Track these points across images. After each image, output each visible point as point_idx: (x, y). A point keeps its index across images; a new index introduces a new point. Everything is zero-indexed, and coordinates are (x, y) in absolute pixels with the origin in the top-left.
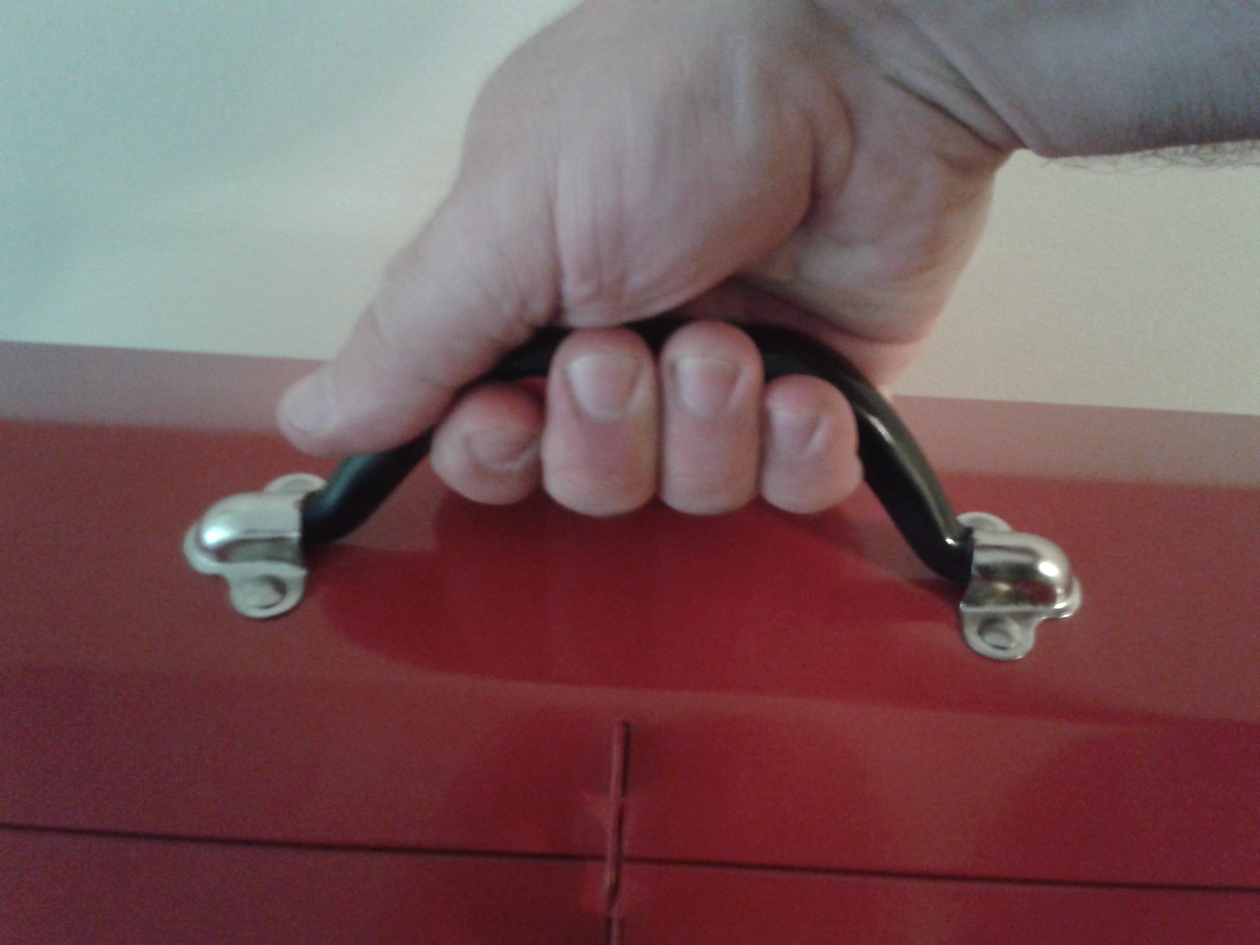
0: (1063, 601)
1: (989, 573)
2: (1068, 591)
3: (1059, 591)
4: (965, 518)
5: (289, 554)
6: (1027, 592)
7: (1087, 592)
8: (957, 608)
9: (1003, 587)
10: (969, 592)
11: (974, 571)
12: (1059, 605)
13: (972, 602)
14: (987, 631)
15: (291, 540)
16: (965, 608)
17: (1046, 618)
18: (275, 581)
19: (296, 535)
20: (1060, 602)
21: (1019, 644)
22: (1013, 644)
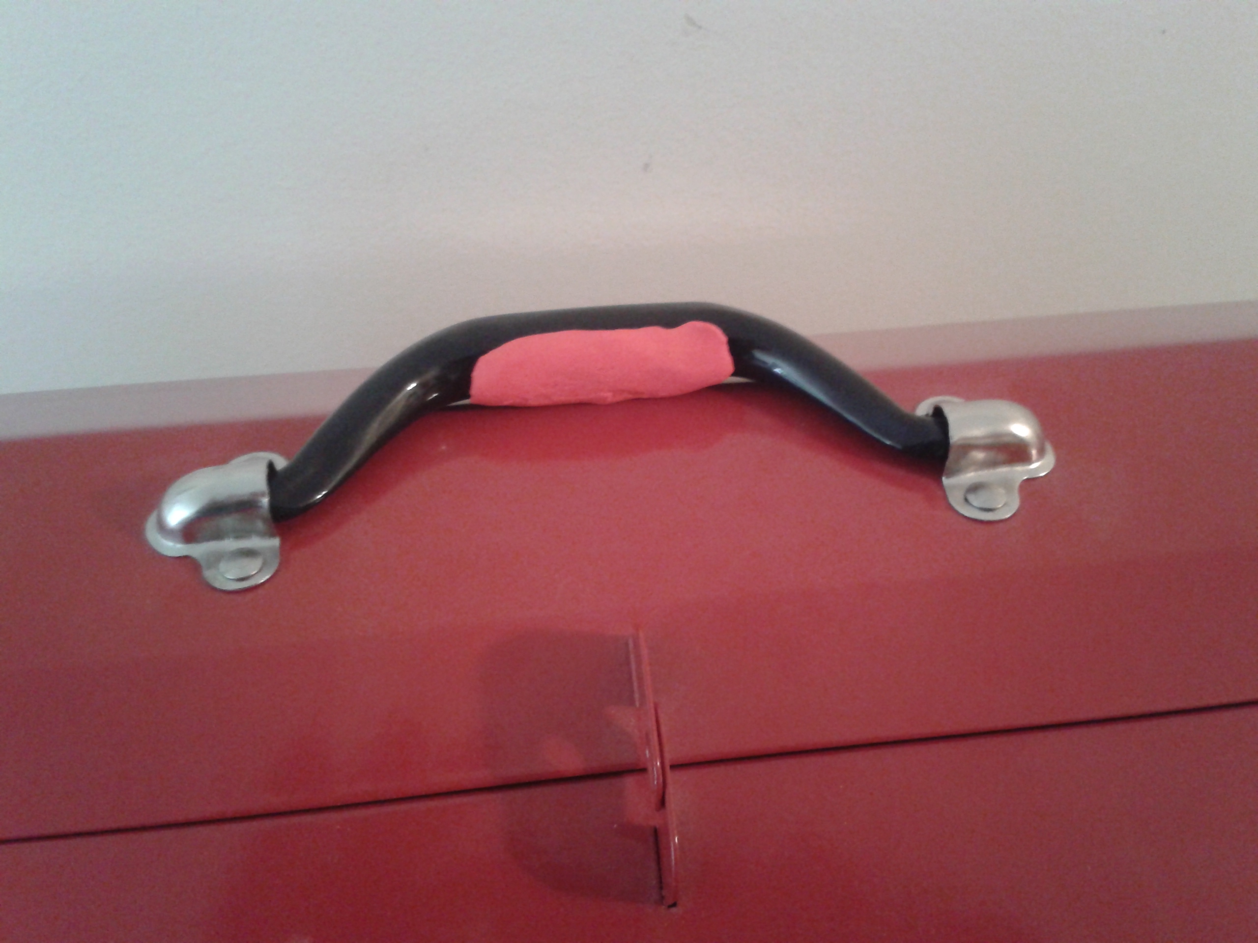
0: (1038, 461)
1: (967, 447)
2: (1041, 452)
3: (1034, 452)
5: (261, 524)
6: (1003, 456)
7: (1057, 448)
8: (940, 483)
10: (949, 463)
12: (1034, 466)
13: (952, 473)
14: (971, 498)
15: (261, 507)
16: (946, 481)
17: (1025, 478)
18: (249, 553)
19: (265, 501)
20: (1035, 461)
21: (1006, 504)
22: (999, 505)
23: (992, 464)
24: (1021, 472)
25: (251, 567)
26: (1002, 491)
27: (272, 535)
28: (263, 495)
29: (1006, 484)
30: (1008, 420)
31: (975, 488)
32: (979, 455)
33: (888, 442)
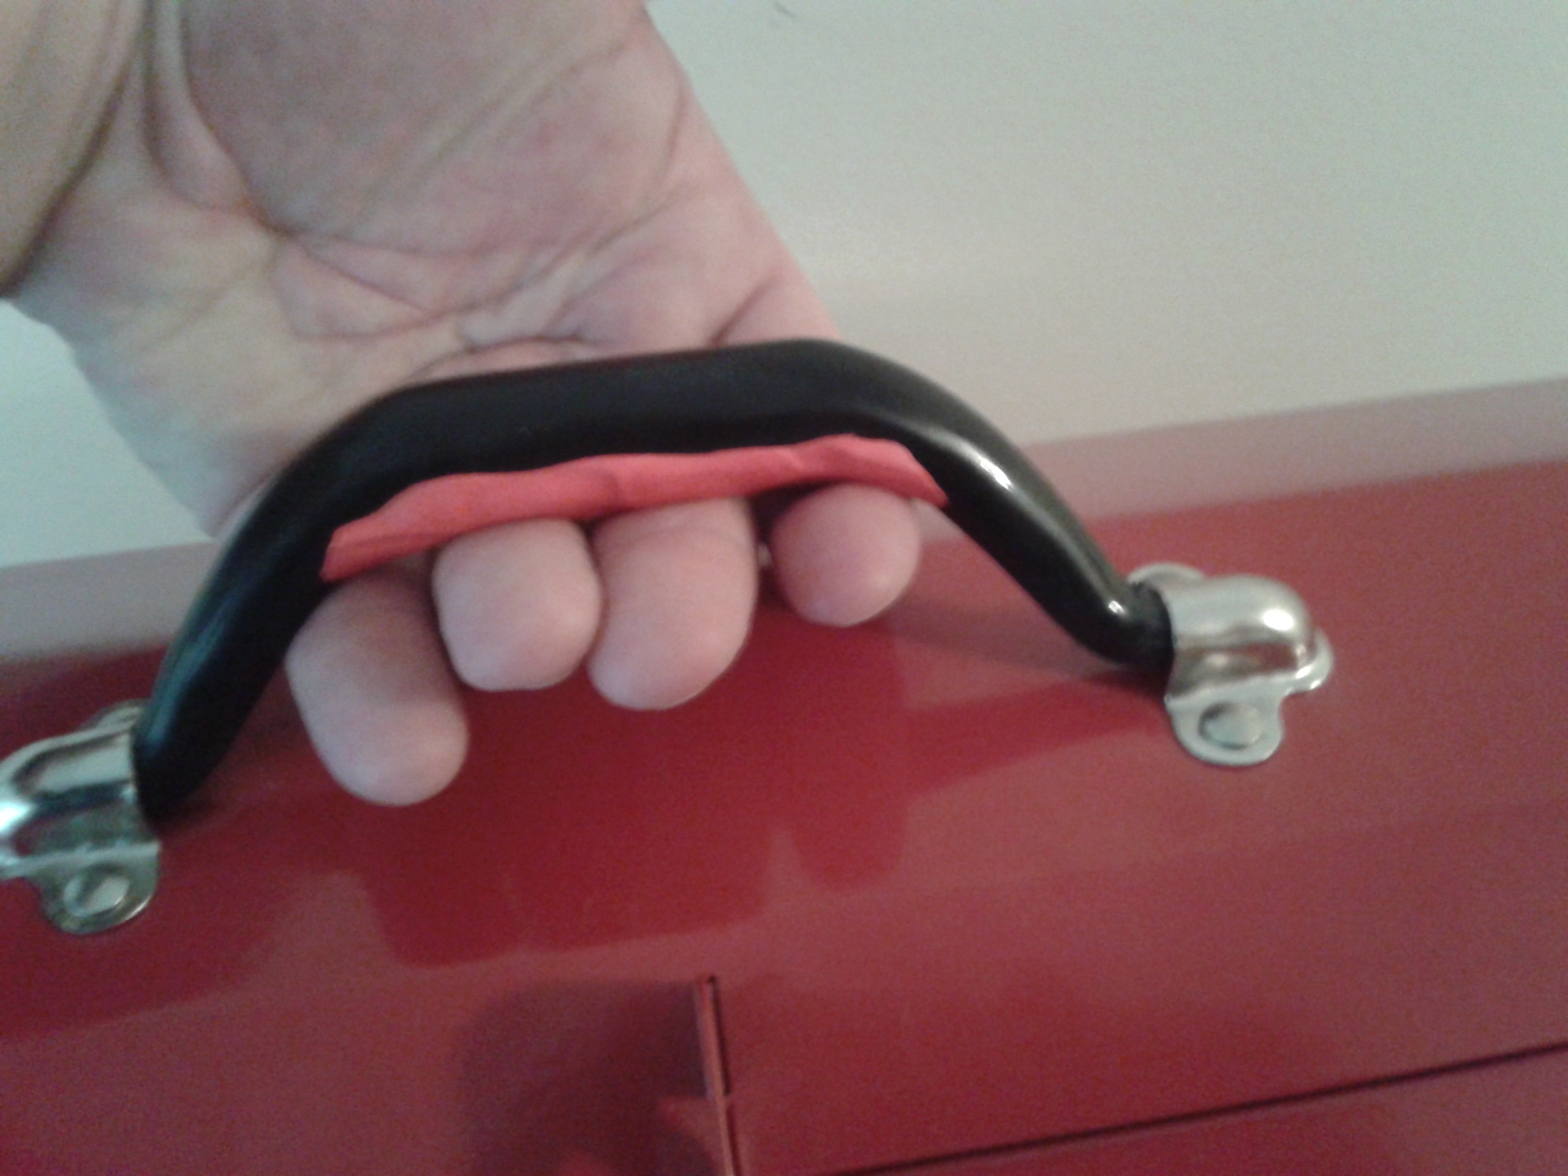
0: (1308, 664)
2: (1312, 649)
3: (1300, 650)
5: (126, 824)
6: (1254, 661)
8: (1163, 705)
10: (1173, 679)
11: (1177, 645)
12: (1303, 672)
13: (1184, 688)
14: (1211, 727)
15: (122, 800)
16: (1172, 702)
17: (1288, 691)
18: (112, 870)
19: (129, 792)
20: (1303, 666)
21: (1263, 737)
22: (1253, 739)
23: (1237, 673)
24: (1281, 684)
25: (114, 893)
26: (1252, 713)
27: (147, 839)
28: (123, 783)
29: (1261, 705)
30: (1259, 607)
31: (1213, 713)
32: (1219, 661)
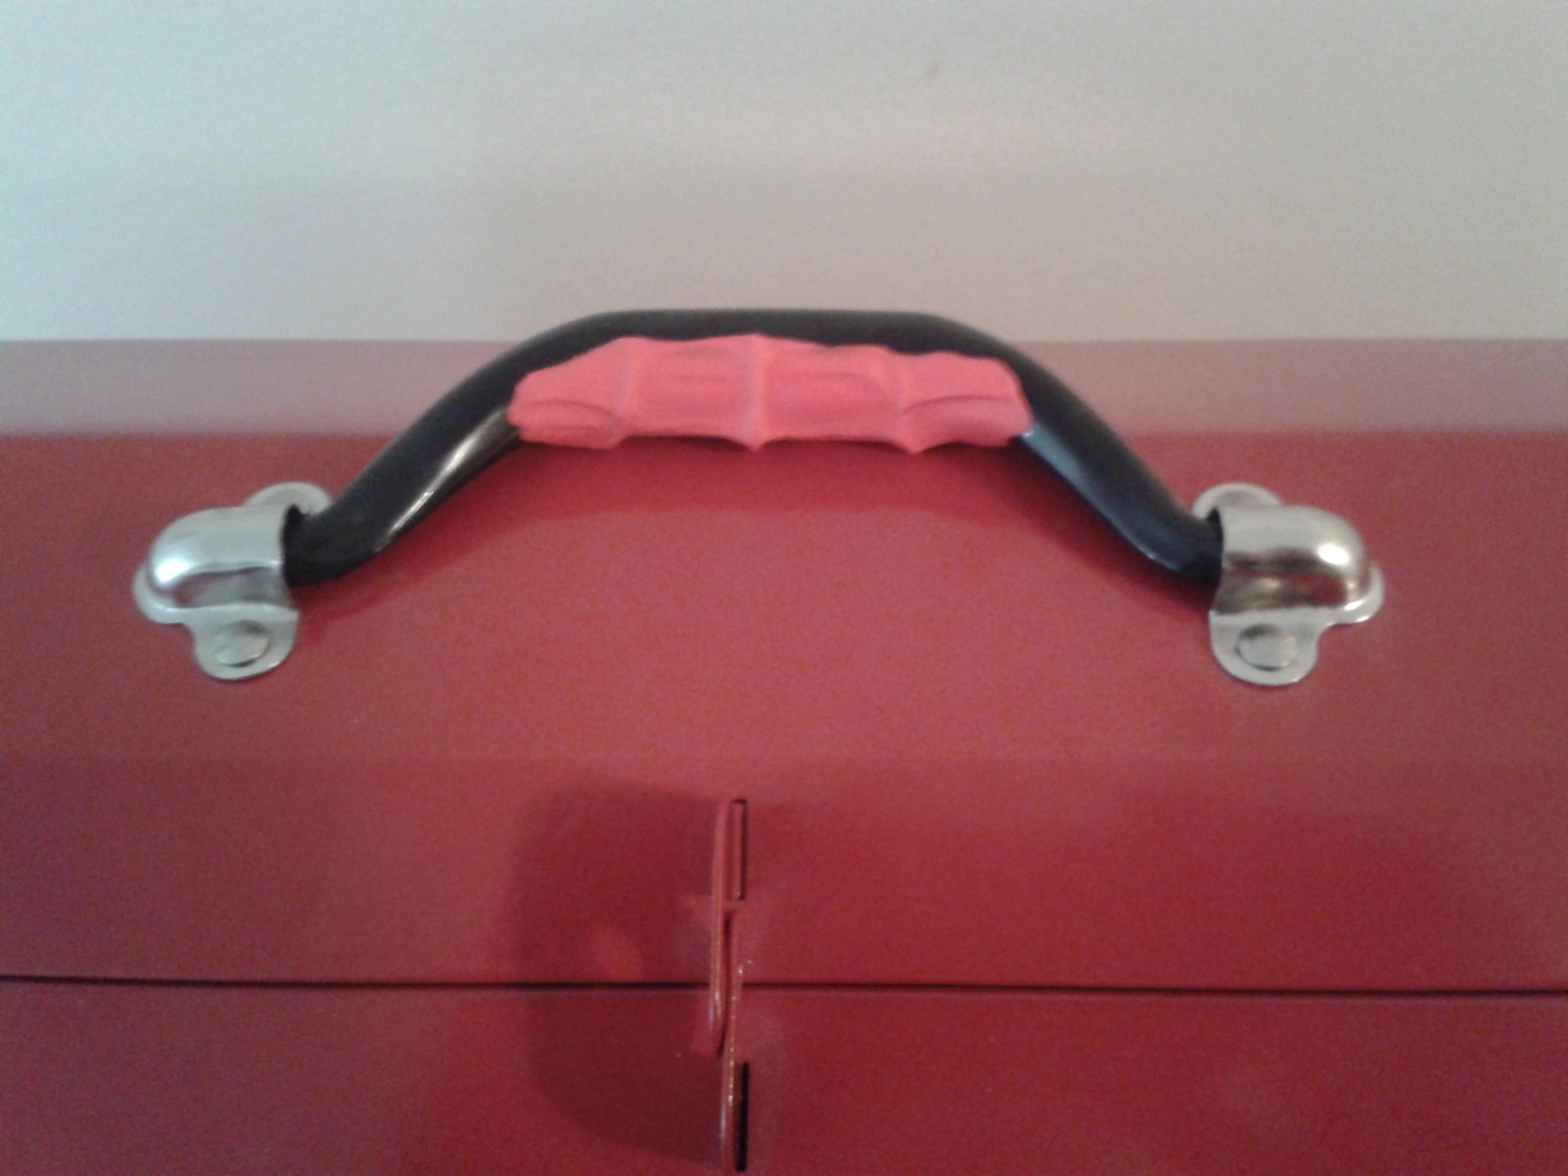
0: (1358, 599)
1: (1248, 567)
2: (1364, 584)
3: (1351, 585)
4: (1201, 509)
5: (272, 591)
6: (1304, 589)
7: (1392, 582)
8: (1205, 620)
9: (1271, 584)
10: (1220, 594)
11: (1226, 565)
12: (1351, 606)
13: (1227, 608)
14: (1246, 646)
16: (1215, 619)
17: (1330, 624)
18: (254, 629)
19: (276, 564)
20: (1353, 601)
21: (1294, 663)
22: (1285, 664)
23: (1287, 600)
24: (1323, 618)
25: (254, 646)
26: (1291, 640)
27: (288, 605)
29: (1303, 634)
30: (1321, 539)
31: (1254, 633)
33: (1151, 556)
